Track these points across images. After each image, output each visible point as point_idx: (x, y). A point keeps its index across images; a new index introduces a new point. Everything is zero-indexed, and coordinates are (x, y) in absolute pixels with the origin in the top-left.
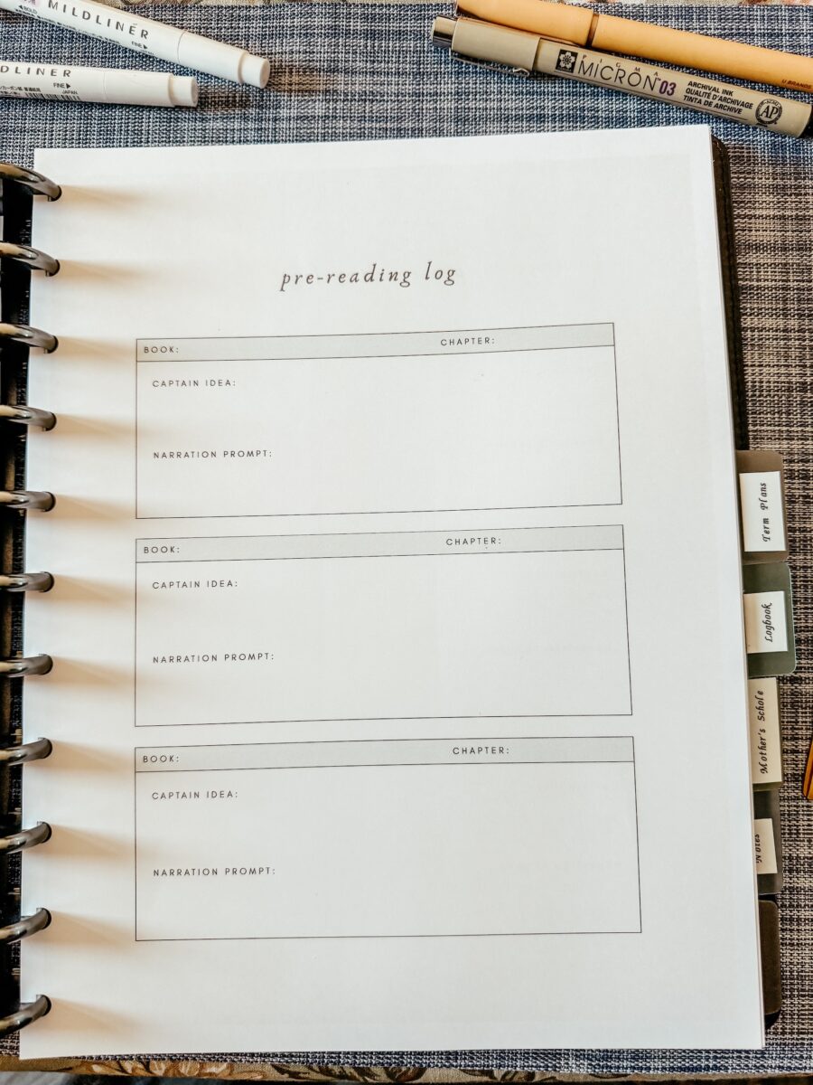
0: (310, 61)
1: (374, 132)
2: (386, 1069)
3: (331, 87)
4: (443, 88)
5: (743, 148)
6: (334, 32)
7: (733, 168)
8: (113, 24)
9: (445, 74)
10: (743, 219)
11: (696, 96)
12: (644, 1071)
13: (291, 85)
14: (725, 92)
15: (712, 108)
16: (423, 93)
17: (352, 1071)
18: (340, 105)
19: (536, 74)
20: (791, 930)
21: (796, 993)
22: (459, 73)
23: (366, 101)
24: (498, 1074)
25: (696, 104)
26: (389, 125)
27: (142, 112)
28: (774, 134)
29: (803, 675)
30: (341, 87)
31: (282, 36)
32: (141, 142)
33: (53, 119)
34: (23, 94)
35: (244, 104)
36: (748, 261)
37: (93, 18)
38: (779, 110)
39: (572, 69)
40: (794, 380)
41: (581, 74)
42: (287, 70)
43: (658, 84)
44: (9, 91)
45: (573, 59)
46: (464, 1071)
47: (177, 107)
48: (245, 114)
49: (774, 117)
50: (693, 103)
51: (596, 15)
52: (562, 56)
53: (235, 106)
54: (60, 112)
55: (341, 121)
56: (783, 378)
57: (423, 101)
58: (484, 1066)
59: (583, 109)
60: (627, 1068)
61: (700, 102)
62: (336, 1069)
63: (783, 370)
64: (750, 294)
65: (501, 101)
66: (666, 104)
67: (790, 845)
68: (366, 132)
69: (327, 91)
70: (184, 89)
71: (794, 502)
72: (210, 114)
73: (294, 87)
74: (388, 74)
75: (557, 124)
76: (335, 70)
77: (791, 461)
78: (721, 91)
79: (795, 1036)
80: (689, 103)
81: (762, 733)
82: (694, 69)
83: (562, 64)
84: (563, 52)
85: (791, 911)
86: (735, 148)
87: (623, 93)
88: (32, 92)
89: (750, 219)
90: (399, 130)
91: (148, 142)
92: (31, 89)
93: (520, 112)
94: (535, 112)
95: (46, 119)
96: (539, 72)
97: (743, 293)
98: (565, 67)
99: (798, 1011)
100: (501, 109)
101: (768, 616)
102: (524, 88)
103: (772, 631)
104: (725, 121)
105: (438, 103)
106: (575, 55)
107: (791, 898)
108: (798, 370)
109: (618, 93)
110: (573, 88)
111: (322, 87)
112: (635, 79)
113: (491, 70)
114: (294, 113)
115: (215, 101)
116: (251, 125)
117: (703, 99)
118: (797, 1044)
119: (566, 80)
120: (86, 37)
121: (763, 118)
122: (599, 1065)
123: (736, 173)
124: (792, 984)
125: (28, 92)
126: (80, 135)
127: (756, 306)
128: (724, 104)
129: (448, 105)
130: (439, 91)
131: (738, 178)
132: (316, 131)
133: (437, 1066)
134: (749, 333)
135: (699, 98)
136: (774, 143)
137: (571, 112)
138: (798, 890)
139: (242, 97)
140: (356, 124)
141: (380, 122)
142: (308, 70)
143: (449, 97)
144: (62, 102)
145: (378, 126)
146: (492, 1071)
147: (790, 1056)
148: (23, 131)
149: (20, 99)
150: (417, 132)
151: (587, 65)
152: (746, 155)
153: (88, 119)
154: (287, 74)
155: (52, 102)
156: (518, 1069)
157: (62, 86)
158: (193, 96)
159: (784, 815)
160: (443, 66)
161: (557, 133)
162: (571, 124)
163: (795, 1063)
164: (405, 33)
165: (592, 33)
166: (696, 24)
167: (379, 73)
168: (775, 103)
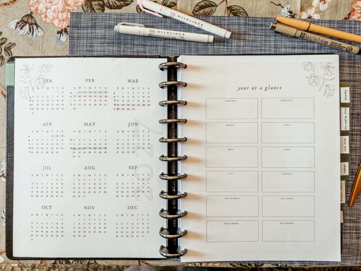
0: (240, 32)
2: (255, 264)
4: (271, 39)
6: (245, 24)
8: (194, 22)
9: (272, 36)
12: (311, 265)
14: (340, 44)
15: (336, 47)
16: (267, 40)
17: (247, 265)
18: (247, 43)
19: (295, 37)
20: (344, 235)
21: (345, 248)
22: (275, 36)
23: (253, 42)
24: (279, 265)
26: (258, 48)
28: (349, 53)
30: (247, 38)
31: (233, 25)
33: (177, 44)
35: (224, 42)
37: (189, 20)
38: (352, 49)
39: (304, 37)
42: (234, 34)
43: (324, 42)
48: (224, 44)
49: (350, 50)
51: (310, 24)
53: (221, 42)
55: (247, 47)
57: (267, 42)
58: (277, 263)
59: (304, 46)
60: (308, 264)
61: (333, 46)
62: (244, 264)
65: (285, 43)
67: (345, 217)
68: (253, 50)
69: (244, 39)
72: (215, 44)
73: (236, 38)
74: (258, 35)
75: (298, 49)
76: (246, 34)
78: (338, 44)
81: (342, 193)
83: (301, 36)
84: (302, 33)
90: (261, 49)
93: (290, 46)
94: (293, 46)
99: (345, 252)
101: (345, 167)
102: (291, 39)
103: (346, 171)
104: (338, 50)
105: (270, 43)
106: (305, 34)
109: (313, 42)
110: (302, 40)
111: (242, 38)
112: (318, 40)
113: (283, 35)
114: (236, 45)
116: (225, 47)
117: (334, 46)
120: (184, 23)
121: (348, 50)
129: (273, 43)
132: (241, 49)
136: (349, 55)
137: (302, 46)
138: (346, 226)
139: (223, 40)
140: (251, 48)
142: (239, 34)
146: (278, 265)
148: (169, 47)
151: (307, 37)
152: (342, 58)
157: (182, 37)
158: (212, 40)
159: (344, 210)
162: (302, 49)
163: (344, 263)
164: (262, 25)
165: (309, 28)
166: (332, 25)
167: (256, 35)
168: (351, 47)
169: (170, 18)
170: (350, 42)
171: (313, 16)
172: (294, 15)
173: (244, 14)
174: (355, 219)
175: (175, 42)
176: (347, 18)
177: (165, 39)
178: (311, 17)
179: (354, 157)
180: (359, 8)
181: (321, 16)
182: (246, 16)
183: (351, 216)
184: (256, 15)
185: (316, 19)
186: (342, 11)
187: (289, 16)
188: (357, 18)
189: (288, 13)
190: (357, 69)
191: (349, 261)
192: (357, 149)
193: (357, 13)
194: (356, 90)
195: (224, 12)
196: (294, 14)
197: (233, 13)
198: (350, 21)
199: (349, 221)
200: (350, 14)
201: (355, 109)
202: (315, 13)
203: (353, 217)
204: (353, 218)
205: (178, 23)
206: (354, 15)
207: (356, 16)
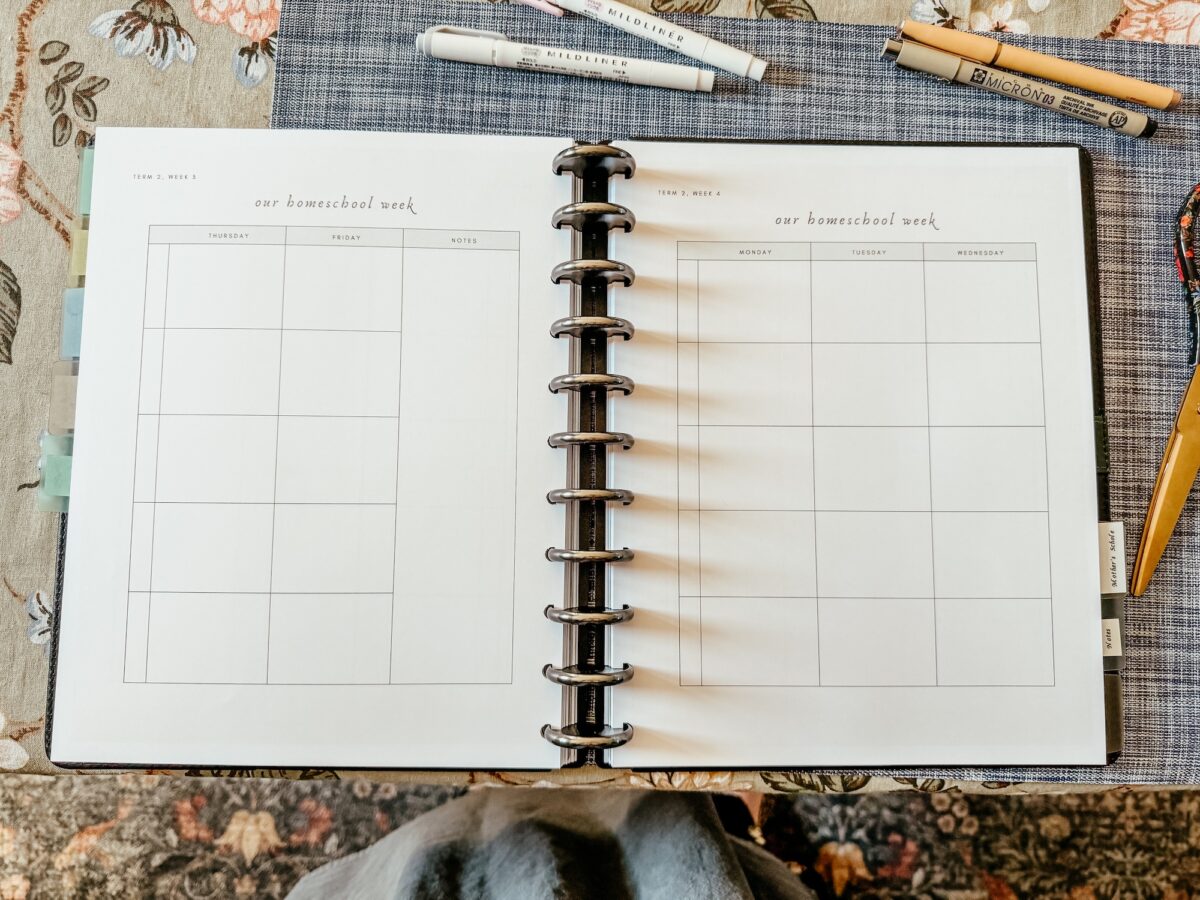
0: (792, 63)
3: (807, 83)
4: (886, 88)
6: (809, 42)
8: (657, 30)
9: (888, 77)
11: (1068, 106)
13: (778, 79)
14: (1088, 104)
15: (1078, 114)
16: (872, 91)
17: (818, 780)
18: (814, 96)
19: (956, 82)
21: (1129, 728)
22: (898, 78)
23: (832, 95)
24: (920, 783)
25: (1066, 111)
28: (1119, 134)
29: (1131, 512)
30: (815, 84)
31: (772, 43)
33: (603, 94)
34: (586, 75)
35: (745, 91)
37: (642, 24)
38: (1126, 119)
39: (982, 82)
40: (1128, 307)
41: (988, 86)
42: (776, 68)
43: (1043, 96)
44: (578, 72)
45: (983, 75)
48: (745, 99)
49: (1121, 123)
51: (1000, 45)
52: (976, 73)
53: (737, 92)
55: (815, 109)
56: (1121, 306)
57: (872, 97)
59: (985, 109)
61: (1070, 110)
62: (806, 778)
63: (1121, 301)
65: (927, 100)
66: (1045, 109)
68: (832, 117)
69: (804, 86)
71: (1126, 392)
72: (719, 97)
73: (780, 81)
74: (848, 75)
75: (967, 119)
76: (810, 71)
77: (1125, 364)
78: (1086, 103)
80: (1062, 110)
83: (975, 78)
84: (977, 70)
87: (1015, 100)
89: (1105, 193)
90: (856, 117)
92: (594, 73)
93: (941, 109)
94: (951, 109)
95: (598, 93)
98: (977, 80)
100: (927, 105)
102: (943, 91)
104: (1084, 122)
105: (883, 99)
106: (985, 72)
108: (1131, 301)
109: (1010, 99)
110: (980, 93)
111: (801, 83)
112: (1026, 92)
113: (921, 77)
114: (781, 100)
115: (724, 88)
116: (749, 107)
117: (1073, 108)
119: (974, 87)
120: (626, 34)
121: (1114, 123)
124: (1126, 722)
125: (591, 74)
127: (1107, 255)
128: (1087, 112)
129: (890, 100)
130: (883, 90)
132: (797, 115)
133: (879, 775)
135: (1070, 107)
136: (1117, 139)
137: (977, 111)
139: (743, 86)
140: (825, 110)
142: (791, 69)
143: (891, 95)
146: (915, 779)
147: (1119, 773)
148: (581, 101)
151: (993, 80)
153: (629, 95)
154: (776, 71)
156: (935, 778)
157: (619, 72)
158: (711, 85)
160: (886, 72)
163: (1122, 778)
164: (859, 46)
165: (996, 56)
166: (1065, 51)
167: (841, 75)
168: (1123, 114)
169: (586, 18)
170: (1120, 101)
171: (1008, 24)
172: (952, 22)
173: (804, 13)
174: (1153, 634)
175: (598, 87)
176: (1110, 35)
177: (569, 78)
178: (1004, 27)
179: (1143, 443)
180: (1144, 7)
181: (1031, 27)
182: (811, 18)
183: (1139, 625)
184: (839, 16)
185: (1019, 33)
186: (1094, 14)
187: (938, 22)
188: (1138, 36)
189: (936, 13)
190: (1143, 180)
191: (1140, 771)
192: (1150, 419)
193: (1136, 19)
194: (1143, 241)
195: (746, 6)
196: (954, 18)
197: (771, 11)
198: (1119, 42)
199: (1134, 641)
200: (1116, 22)
201: (1141, 299)
202: (1014, 16)
203: (1145, 629)
204: (1147, 633)
205: (607, 34)
206: (1128, 25)
207: (1135, 29)
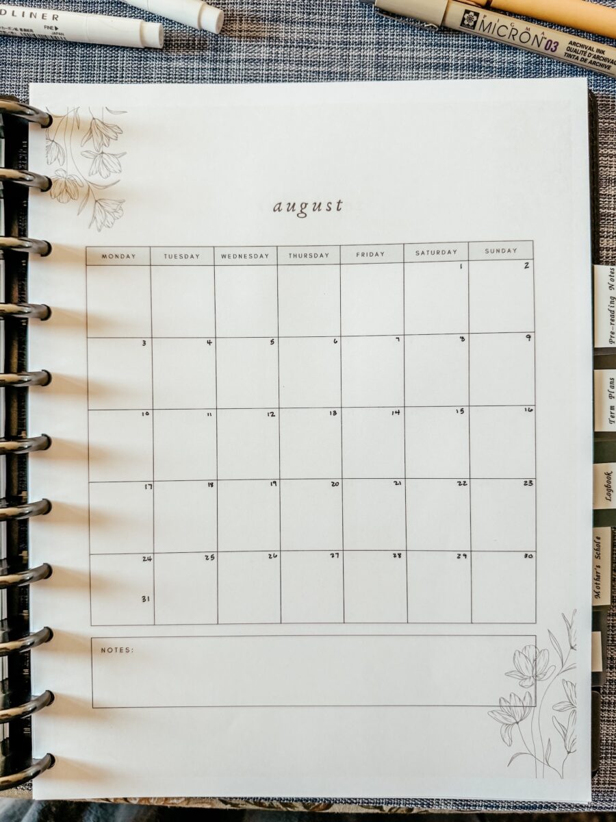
0: (257, 11)
1: (308, 74)
2: (303, 804)
3: (274, 34)
4: (366, 38)
5: (609, 98)
7: (601, 115)
9: (368, 26)
10: (606, 157)
11: (574, 54)
12: (494, 809)
13: (241, 31)
14: (598, 51)
15: (587, 64)
16: (350, 42)
18: (281, 50)
19: (444, 29)
21: (609, 755)
22: (380, 26)
23: (302, 48)
24: (386, 808)
25: (573, 60)
26: (321, 69)
27: (118, 50)
30: (282, 35)
32: (117, 77)
33: (44, 55)
34: (18, 33)
35: (202, 48)
36: (607, 192)
39: (474, 26)
41: (481, 31)
42: (238, 19)
43: (544, 42)
44: (7, 31)
45: (475, 18)
46: (362, 806)
47: (146, 48)
48: (202, 56)
50: (571, 59)
52: (467, 15)
53: (194, 48)
54: (49, 50)
55: (282, 65)
57: (350, 49)
58: (377, 803)
59: (480, 60)
60: (482, 806)
61: (577, 58)
64: (608, 220)
65: (414, 51)
66: (549, 58)
67: (612, 649)
68: (302, 74)
69: (270, 38)
70: (153, 33)
72: (173, 55)
73: (243, 34)
74: (321, 24)
75: (459, 72)
76: (277, 20)
78: (595, 50)
79: (607, 786)
80: (569, 59)
81: (598, 568)
82: (573, 29)
83: (466, 22)
84: (467, 12)
85: (609, 697)
86: (603, 97)
87: (514, 48)
88: (26, 33)
89: (611, 157)
90: (329, 73)
91: (123, 77)
92: (25, 30)
93: (429, 61)
94: (441, 61)
95: (38, 55)
96: (445, 27)
97: (602, 219)
98: (468, 25)
99: (611, 768)
100: (413, 58)
101: (609, 482)
102: (432, 40)
103: (611, 493)
104: (596, 74)
105: (362, 51)
106: (477, 14)
107: (610, 688)
109: (509, 47)
110: (473, 41)
111: (267, 35)
112: (525, 37)
113: (406, 24)
114: (243, 56)
115: (178, 44)
116: (207, 65)
117: (580, 56)
118: (608, 791)
119: (468, 34)
122: (461, 804)
123: (602, 118)
124: (607, 749)
125: (23, 32)
126: (66, 69)
127: (611, 230)
128: (597, 61)
129: (370, 53)
130: (362, 41)
131: (604, 123)
132: (261, 72)
133: (342, 802)
134: (605, 252)
135: (577, 55)
137: (471, 62)
139: (200, 40)
140: (294, 67)
141: (314, 66)
142: (255, 19)
143: (371, 46)
144: (51, 41)
145: (312, 69)
146: (382, 807)
147: (602, 799)
148: (19, 65)
149: (16, 37)
150: (344, 75)
151: (486, 25)
152: (611, 103)
153: (73, 56)
154: (238, 22)
155: (43, 40)
156: (401, 806)
157: (51, 28)
158: (160, 40)
159: (609, 626)
160: (366, 19)
161: (458, 80)
162: (470, 72)
163: (605, 805)
167: (314, 24)
